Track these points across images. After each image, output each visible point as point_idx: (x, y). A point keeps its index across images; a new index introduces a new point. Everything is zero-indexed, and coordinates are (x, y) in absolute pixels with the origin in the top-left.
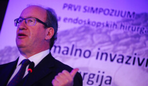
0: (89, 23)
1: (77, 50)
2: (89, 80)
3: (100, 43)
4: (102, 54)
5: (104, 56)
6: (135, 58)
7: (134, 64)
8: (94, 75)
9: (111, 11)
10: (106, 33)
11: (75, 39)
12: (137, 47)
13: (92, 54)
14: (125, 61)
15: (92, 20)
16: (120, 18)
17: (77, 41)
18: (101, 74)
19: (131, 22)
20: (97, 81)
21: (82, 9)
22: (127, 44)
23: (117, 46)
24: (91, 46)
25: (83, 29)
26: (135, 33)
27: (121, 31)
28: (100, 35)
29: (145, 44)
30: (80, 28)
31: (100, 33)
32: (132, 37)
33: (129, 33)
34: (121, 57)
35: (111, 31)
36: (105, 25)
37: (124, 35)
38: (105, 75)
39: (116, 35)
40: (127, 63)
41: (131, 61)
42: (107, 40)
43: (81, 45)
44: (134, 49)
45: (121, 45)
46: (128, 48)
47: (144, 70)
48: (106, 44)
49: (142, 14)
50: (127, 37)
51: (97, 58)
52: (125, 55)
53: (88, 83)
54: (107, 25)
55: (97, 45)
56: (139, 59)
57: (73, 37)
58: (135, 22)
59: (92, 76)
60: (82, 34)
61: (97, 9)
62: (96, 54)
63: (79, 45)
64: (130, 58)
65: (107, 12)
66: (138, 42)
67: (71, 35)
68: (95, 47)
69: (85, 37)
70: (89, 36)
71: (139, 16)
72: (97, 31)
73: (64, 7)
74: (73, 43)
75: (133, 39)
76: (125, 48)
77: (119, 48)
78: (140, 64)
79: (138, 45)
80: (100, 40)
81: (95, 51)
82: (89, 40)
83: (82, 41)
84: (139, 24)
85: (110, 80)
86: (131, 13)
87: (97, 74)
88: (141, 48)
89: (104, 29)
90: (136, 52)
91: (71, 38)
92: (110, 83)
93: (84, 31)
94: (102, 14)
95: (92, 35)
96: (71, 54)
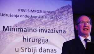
0: (32, 17)
1: (30, 29)
2: (39, 42)
3: (39, 25)
4: (41, 30)
5: (42, 30)
6: (55, 30)
7: (55, 32)
8: (40, 39)
9: (40, 11)
10: (40, 20)
11: (28, 24)
12: (54, 25)
13: (37, 30)
14: (51, 32)
15: (33, 15)
16: (44, 14)
17: (29, 25)
18: (43, 38)
19: (49, 15)
20: (42, 42)
21: (27, 11)
22: (50, 25)
23: (46, 26)
24: (36, 27)
25: (30, 20)
26: (52, 19)
27: (46, 19)
28: (38, 22)
29: (57, 24)
30: (29, 19)
31: (38, 21)
32: (51, 21)
33: (50, 20)
34: (49, 30)
35: (42, 19)
36: (39, 17)
37: (48, 21)
38: (45, 39)
39: (44, 21)
40: (52, 32)
41: (53, 31)
42: (42, 23)
43: (31, 27)
44: (53, 26)
45: (48, 25)
46: (51, 26)
47: (59, 34)
48: (42, 25)
49: (52, 11)
50: (49, 22)
51: (40, 32)
52: (51, 29)
53: (39, 43)
54: (40, 17)
55: (38, 26)
56: (56, 30)
57: (27, 24)
58: (51, 15)
59: (39, 40)
60: (30, 22)
61: (33, 10)
62: (39, 30)
63: (30, 27)
64: (53, 30)
65: (38, 12)
66: (54, 23)
67: (25, 23)
68: (37, 27)
69: (32, 23)
70: (33, 23)
71: (51, 12)
72: (36, 20)
73: (19, 11)
74: (28, 26)
75: (52, 22)
76: (50, 26)
77: (47, 26)
78: (57, 33)
79: (54, 24)
80: (39, 24)
81: (38, 29)
82: (34, 24)
83: (31, 25)
84: (52, 16)
85: (48, 41)
86: (48, 11)
87: (41, 38)
88: (56, 26)
89: (39, 19)
90: (54, 27)
91: (26, 24)
92: (48, 42)
93: (31, 20)
94: (36, 12)
95: (35, 22)
96: (28, 31)
